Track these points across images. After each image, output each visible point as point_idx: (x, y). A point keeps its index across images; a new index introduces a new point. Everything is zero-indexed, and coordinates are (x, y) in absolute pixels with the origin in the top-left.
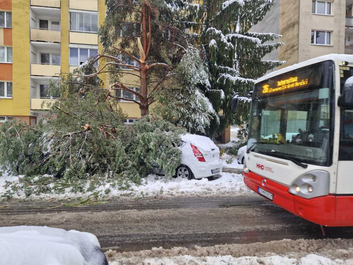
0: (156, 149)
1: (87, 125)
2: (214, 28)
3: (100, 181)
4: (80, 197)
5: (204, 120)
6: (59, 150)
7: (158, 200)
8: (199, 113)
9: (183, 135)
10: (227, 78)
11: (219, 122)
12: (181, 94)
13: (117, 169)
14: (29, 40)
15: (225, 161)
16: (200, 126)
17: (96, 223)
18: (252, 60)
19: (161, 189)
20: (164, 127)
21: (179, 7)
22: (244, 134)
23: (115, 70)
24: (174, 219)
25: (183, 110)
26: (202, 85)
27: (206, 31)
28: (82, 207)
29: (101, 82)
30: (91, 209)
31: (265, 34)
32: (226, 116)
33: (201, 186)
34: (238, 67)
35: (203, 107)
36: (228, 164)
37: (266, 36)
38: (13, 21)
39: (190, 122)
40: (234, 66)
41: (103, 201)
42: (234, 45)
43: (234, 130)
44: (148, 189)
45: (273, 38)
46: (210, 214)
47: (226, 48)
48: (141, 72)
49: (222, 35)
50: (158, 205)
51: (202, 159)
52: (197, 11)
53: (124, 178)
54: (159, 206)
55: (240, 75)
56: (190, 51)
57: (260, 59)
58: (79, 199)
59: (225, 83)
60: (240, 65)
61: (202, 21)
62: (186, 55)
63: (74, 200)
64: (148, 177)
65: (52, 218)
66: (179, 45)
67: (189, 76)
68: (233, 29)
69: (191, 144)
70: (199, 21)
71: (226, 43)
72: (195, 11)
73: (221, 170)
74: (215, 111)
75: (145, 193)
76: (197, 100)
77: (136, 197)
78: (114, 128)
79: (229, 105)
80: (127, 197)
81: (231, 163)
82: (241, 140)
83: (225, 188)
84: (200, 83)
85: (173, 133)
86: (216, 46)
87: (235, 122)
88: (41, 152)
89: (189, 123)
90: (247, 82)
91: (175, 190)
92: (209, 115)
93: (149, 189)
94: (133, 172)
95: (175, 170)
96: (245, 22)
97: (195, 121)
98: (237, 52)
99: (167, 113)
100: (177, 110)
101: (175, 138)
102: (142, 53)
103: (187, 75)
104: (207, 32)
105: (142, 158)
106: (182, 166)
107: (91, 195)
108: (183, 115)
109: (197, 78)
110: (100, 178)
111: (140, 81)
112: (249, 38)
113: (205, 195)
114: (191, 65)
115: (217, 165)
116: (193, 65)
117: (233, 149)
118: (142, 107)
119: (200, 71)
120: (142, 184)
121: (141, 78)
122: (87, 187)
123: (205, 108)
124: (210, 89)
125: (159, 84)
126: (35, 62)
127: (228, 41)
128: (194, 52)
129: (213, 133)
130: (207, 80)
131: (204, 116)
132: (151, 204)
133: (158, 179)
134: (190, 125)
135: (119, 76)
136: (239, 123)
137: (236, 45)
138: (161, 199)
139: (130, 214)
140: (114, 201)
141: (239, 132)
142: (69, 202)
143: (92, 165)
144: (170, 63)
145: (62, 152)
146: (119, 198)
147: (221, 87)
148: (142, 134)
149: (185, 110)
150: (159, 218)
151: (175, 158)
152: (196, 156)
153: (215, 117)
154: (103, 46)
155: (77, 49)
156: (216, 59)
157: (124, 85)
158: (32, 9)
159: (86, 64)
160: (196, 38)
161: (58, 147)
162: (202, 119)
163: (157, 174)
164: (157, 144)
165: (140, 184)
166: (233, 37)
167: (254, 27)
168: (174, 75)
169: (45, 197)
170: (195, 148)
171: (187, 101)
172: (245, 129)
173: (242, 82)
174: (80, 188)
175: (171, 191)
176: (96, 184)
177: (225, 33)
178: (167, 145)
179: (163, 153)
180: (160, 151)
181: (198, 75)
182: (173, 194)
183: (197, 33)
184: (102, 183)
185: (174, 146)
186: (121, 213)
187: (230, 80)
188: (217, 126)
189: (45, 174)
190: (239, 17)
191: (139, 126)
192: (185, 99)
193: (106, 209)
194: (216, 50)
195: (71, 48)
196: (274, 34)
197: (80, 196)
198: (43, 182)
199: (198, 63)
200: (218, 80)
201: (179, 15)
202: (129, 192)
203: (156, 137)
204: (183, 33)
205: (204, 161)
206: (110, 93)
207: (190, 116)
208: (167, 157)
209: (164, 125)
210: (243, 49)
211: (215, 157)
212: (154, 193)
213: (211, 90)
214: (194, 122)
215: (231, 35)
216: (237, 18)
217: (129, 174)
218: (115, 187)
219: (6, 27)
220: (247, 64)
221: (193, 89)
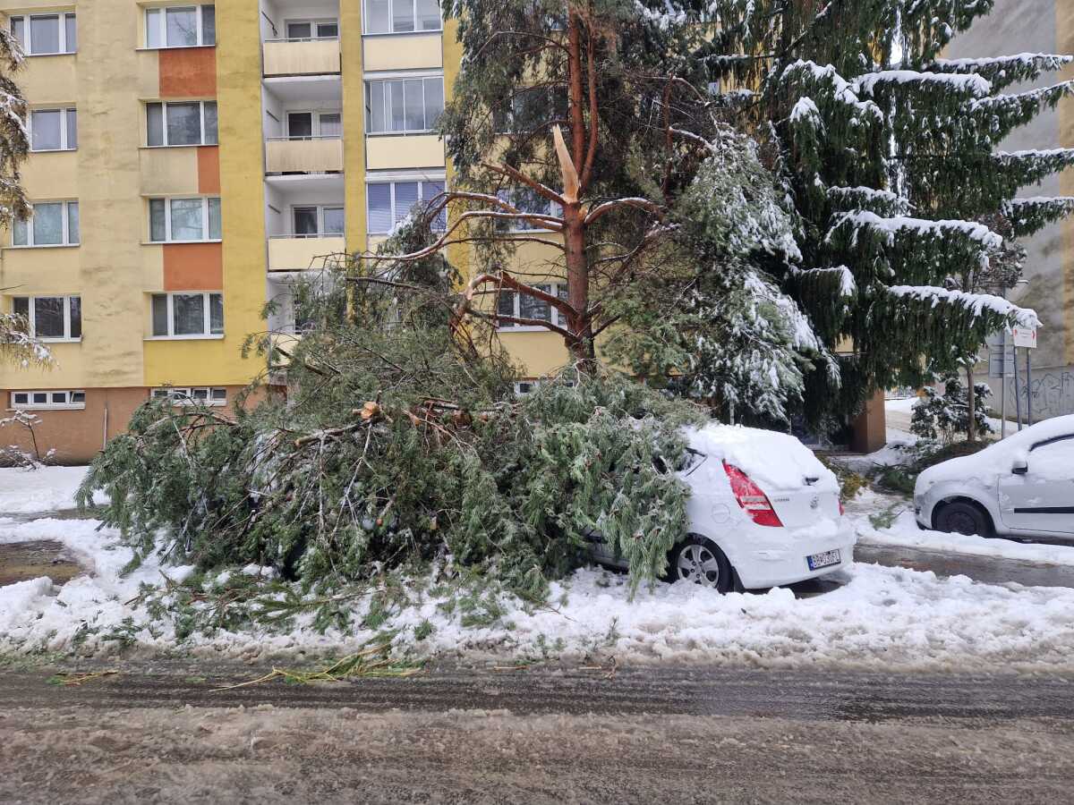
0: (597, 482)
1: (371, 405)
2: (810, 62)
3: (406, 588)
4: (335, 649)
5: (779, 375)
6: (291, 487)
7: (597, 673)
8: (762, 351)
9: (693, 428)
10: (862, 224)
11: (838, 378)
12: (695, 292)
13: (467, 549)
14: (261, 173)
15: (866, 518)
16: (765, 396)
17: (356, 759)
18: (958, 154)
19: (613, 628)
20: (627, 402)
21: (683, 12)
22: (936, 417)
23: (493, 236)
24: (646, 765)
25: (703, 344)
26: (768, 253)
27: (779, 76)
28: (332, 686)
29: (455, 277)
30: (353, 700)
31: (1004, 58)
32: (864, 358)
33: (766, 622)
34: (904, 185)
35: (776, 328)
36: (875, 528)
37: (1009, 66)
38: (221, 124)
39: (731, 382)
40: (889, 181)
41: (407, 664)
42: (886, 109)
43: (898, 406)
44: (565, 624)
45: (1034, 69)
46: (797, 748)
47: (854, 121)
48: (569, 232)
49: (839, 81)
50: (594, 693)
51: (767, 517)
52: (744, 18)
53: (489, 580)
54: (594, 699)
55: (912, 211)
56: (724, 147)
57: (988, 148)
58: (331, 654)
59: (855, 242)
60: (912, 178)
61: (766, 48)
62: (712, 161)
63: (315, 657)
64: (574, 577)
65: (219, 729)
66: (686, 133)
67: (722, 229)
68: (879, 57)
69: (724, 461)
70: (755, 47)
71: (852, 104)
72: (741, 20)
73: (847, 557)
74: (821, 342)
75: (554, 638)
76: (753, 307)
77: (520, 657)
78: (466, 411)
79: (874, 318)
80: (489, 655)
81: (889, 527)
82: (924, 439)
83: (864, 632)
84: (764, 249)
85: (659, 424)
86: (818, 121)
87: (899, 378)
88: (245, 493)
89: (728, 386)
90: (939, 233)
91: (666, 630)
92: (799, 357)
93: (571, 623)
94: (522, 558)
95: (664, 556)
96: (922, 28)
97: (747, 378)
98: (898, 131)
99: (647, 356)
100: (683, 344)
101: (667, 441)
102: (569, 174)
103: (713, 225)
104: (784, 81)
105: (550, 511)
106: (693, 539)
107: (370, 642)
108: (706, 359)
109: (750, 232)
110: (408, 579)
111: (563, 262)
112: (943, 77)
113: (780, 660)
114: (727, 190)
115: (831, 539)
116: (737, 191)
117: (897, 471)
118: (572, 343)
119: (762, 208)
120: (548, 606)
121: (565, 249)
122: (363, 613)
123: (784, 333)
124: (799, 266)
125: (625, 267)
126: (279, 234)
127: (862, 96)
128: (740, 149)
129: (818, 416)
130: (789, 237)
131: (780, 359)
132: (569, 688)
133: (606, 585)
134: (730, 392)
135: (503, 251)
136: (914, 380)
137: (894, 111)
138: (607, 667)
139: (482, 728)
140: (442, 666)
141: (919, 413)
142: (300, 664)
143: (391, 534)
144: (658, 193)
145: (299, 493)
146: (460, 655)
147: (842, 255)
148: (551, 431)
149: (711, 343)
150: (585, 754)
151: (666, 512)
152: (742, 506)
153: (821, 364)
154: (455, 168)
155: (387, 184)
156: (819, 165)
157: (512, 276)
158: (267, 87)
159: (406, 223)
160: (748, 104)
161: (288, 478)
162: (773, 372)
163: (607, 567)
164: (599, 464)
165: (541, 604)
166: (880, 85)
167: (958, 39)
168: (672, 230)
169: (231, 642)
170: (738, 476)
171: (715, 313)
172: (939, 402)
173: (920, 233)
174: (342, 616)
175: (648, 637)
176: (391, 601)
177: (850, 71)
178: (636, 467)
179: (620, 495)
180: (610, 486)
181: (753, 222)
182: (656, 647)
183: (749, 87)
184: (412, 596)
185: (661, 468)
186: (453, 722)
187: (873, 230)
188: (833, 395)
189: (248, 563)
190: (899, 13)
191: (541, 404)
192: (711, 306)
193: (407, 700)
194: (819, 133)
195: (372, 185)
196: (1040, 54)
197: (336, 643)
198: (236, 590)
199: (754, 183)
200: (829, 235)
201: (687, 37)
202: (498, 634)
203: (596, 440)
204: (702, 93)
205: (777, 523)
206: (468, 302)
207: (729, 364)
208: (635, 507)
209: (627, 395)
210: (918, 121)
211: (819, 509)
212: (585, 643)
213: (804, 272)
214: (743, 383)
215: (871, 80)
216: (893, 19)
217: (507, 568)
218: (454, 613)
219: (203, 144)
220: (936, 173)
221: (737, 271)
